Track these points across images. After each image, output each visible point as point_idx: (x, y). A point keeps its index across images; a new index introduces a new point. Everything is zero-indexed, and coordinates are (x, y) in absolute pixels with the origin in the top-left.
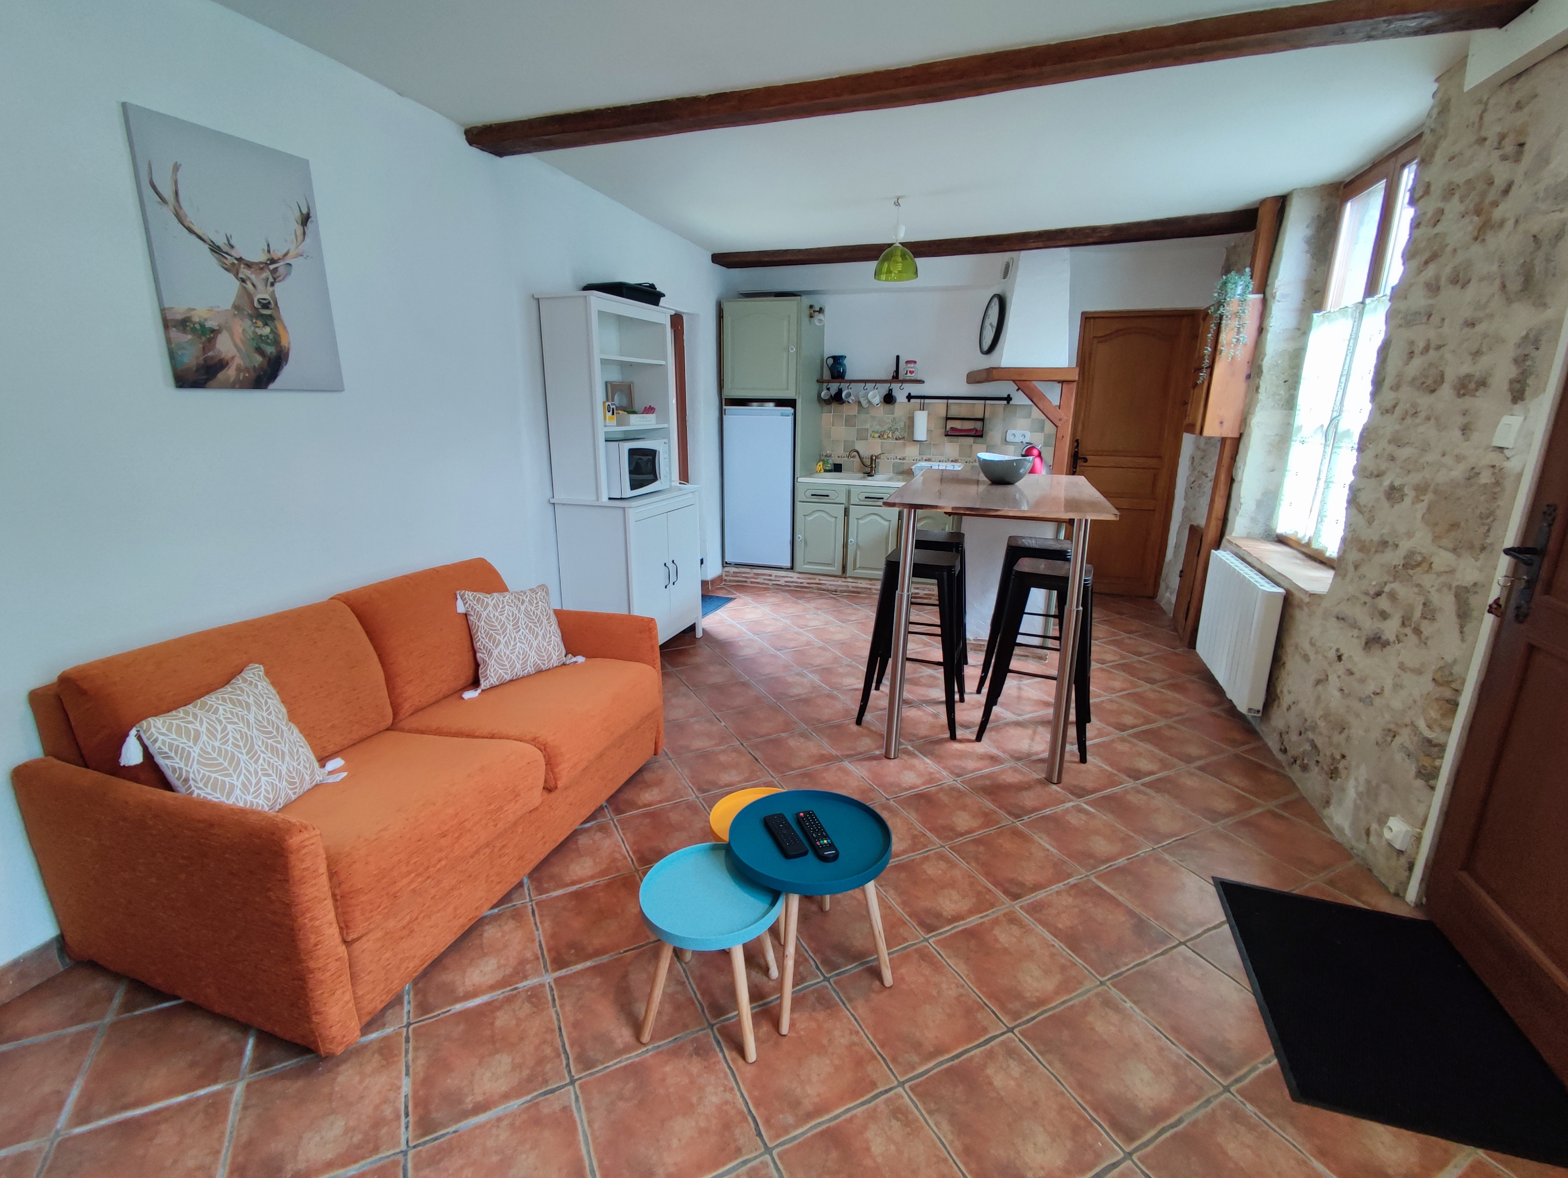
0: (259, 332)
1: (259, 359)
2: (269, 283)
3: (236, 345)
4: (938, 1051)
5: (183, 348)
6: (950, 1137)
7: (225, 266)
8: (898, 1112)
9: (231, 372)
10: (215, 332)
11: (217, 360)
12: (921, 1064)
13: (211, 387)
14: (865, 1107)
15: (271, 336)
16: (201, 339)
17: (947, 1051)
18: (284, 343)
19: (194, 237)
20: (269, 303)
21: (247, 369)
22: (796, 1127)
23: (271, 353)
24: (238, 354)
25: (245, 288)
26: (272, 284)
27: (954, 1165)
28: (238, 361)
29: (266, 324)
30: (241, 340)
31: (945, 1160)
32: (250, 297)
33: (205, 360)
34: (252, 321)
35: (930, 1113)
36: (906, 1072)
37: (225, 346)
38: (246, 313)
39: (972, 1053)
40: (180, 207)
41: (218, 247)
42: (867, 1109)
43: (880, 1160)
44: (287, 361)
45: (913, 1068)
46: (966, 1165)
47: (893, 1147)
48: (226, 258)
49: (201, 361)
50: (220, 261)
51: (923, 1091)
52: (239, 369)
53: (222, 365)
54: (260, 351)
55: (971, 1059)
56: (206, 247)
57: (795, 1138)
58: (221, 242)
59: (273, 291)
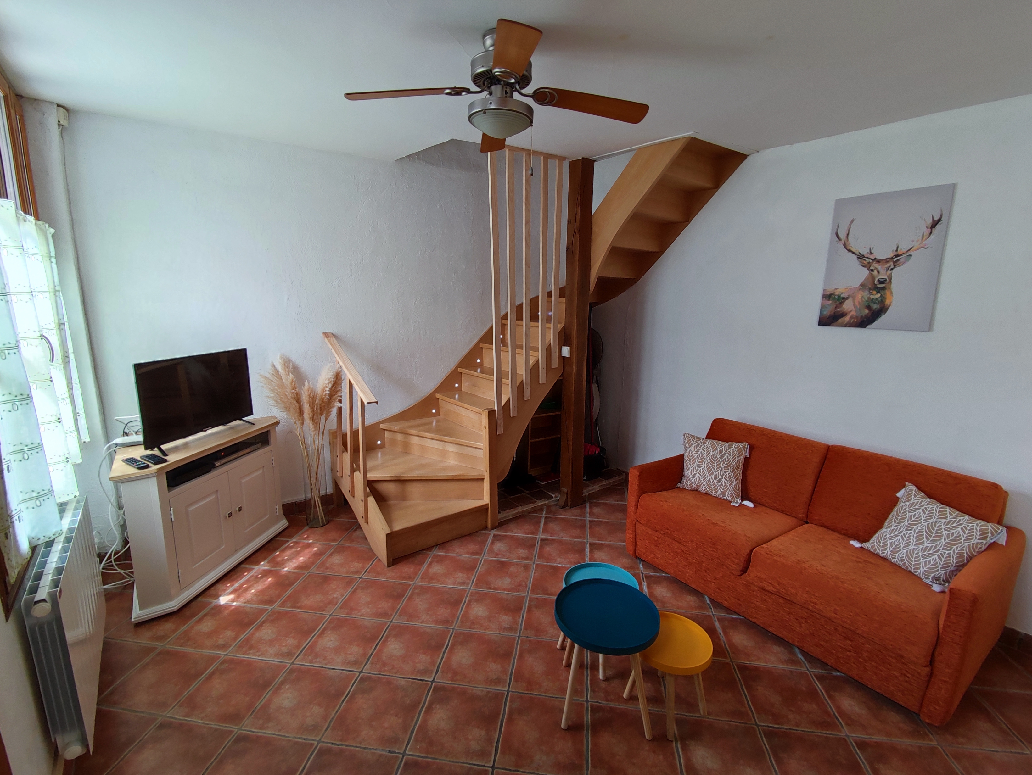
0: (872, 297)
1: (867, 311)
2: (890, 269)
3: (854, 305)
4: (510, 720)
5: (826, 308)
6: (474, 691)
7: (864, 265)
8: (498, 681)
9: (847, 319)
10: (845, 299)
11: (841, 312)
12: (510, 706)
13: (833, 326)
14: (510, 672)
15: (880, 299)
16: (836, 302)
17: (507, 724)
18: (887, 302)
19: (850, 254)
20: (886, 280)
21: (857, 317)
22: (520, 647)
23: (876, 308)
24: (854, 310)
25: (872, 274)
26: (892, 269)
27: (465, 684)
28: (853, 313)
29: (878, 292)
30: (859, 302)
31: (469, 682)
32: (873, 278)
33: (834, 313)
34: (869, 291)
35: (488, 692)
36: (511, 697)
37: (848, 306)
38: (867, 287)
39: (498, 733)
40: (848, 241)
41: (863, 255)
42: (508, 672)
43: (488, 663)
44: (885, 312)
45: (511, 702)
46: (461, 688)
47: (488, 670)
48: (865, 260)
49: (832, 313)
50: (860, 262)
51: (498, 697)
52: (851, 318)
53: (843, 315)
54: (868, 307)
55: (495, 729)
56: (855, 257)
57: (517, 644)
58: (865, 252)
59: (891, 273)
